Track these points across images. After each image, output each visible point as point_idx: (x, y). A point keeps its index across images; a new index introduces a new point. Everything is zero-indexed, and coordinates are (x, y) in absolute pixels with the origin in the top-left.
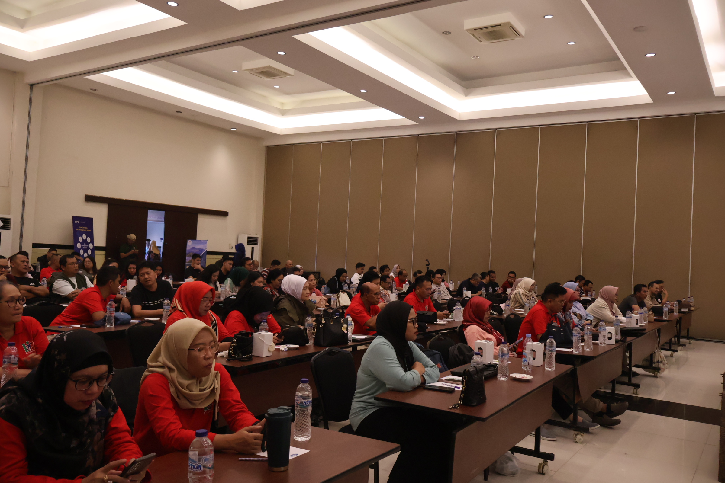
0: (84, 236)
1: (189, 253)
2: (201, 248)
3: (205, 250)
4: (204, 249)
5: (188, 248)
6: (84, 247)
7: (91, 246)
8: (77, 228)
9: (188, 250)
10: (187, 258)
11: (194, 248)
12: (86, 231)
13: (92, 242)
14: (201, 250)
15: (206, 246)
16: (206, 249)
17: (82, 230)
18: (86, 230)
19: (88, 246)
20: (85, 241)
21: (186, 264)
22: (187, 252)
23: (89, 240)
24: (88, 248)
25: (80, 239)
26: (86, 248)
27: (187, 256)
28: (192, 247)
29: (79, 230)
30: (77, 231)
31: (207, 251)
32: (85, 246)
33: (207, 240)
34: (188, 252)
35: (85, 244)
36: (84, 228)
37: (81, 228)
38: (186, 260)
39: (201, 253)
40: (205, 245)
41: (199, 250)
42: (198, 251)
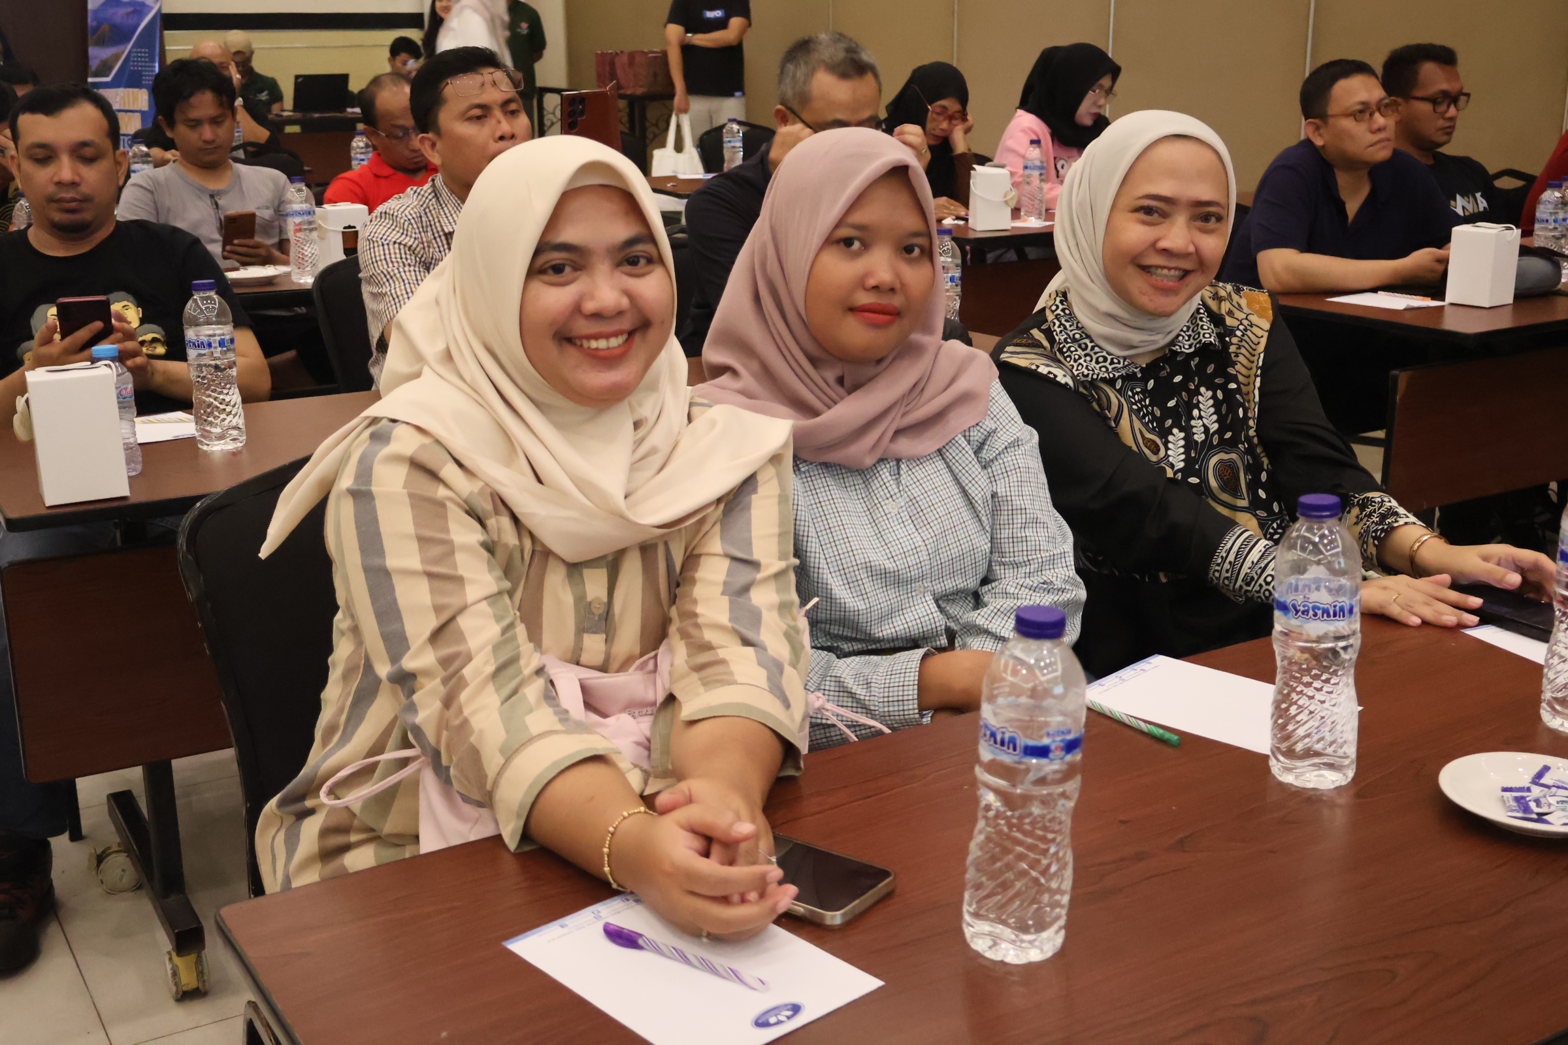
1: (99, 25)
3: (152, 8)
4: (149, 1)
5: (93, 4)
9: (95, 12)
10: (93, 51)
11: (112, 3)
14: (138, 8)
21: (90, 80)
22: (90, 21)
27: (90, 39)
31: (161, 11)
34: (95, 24)
38: (90, 62)
39: (138, 25)
41: (130, 9)
42: (128, 14)
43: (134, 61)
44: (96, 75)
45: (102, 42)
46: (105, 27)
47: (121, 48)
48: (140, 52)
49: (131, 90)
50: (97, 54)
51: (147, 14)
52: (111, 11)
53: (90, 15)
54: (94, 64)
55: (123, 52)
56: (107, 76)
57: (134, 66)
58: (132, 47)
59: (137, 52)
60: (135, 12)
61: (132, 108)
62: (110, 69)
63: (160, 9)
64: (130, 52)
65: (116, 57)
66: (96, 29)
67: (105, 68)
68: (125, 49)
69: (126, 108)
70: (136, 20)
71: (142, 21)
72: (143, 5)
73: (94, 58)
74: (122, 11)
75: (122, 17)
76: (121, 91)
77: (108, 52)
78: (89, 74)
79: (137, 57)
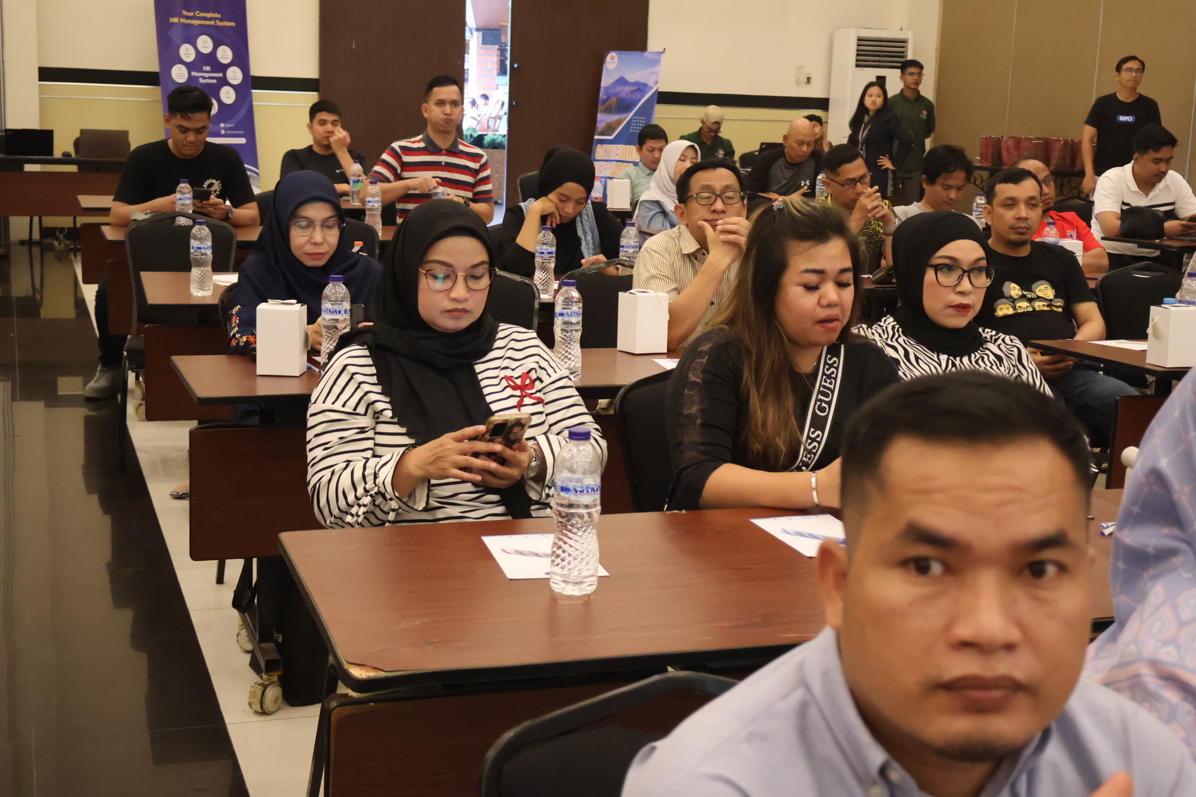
0: (205, 44)
1: (608, 98)
2: (642, 81)
4: (650, 83)
5: (606, 81)
6: (204, 78)
7: (235, 75)
8: (173, 16)
9: (606, 88)
10: (600, 116)
11: (622, 81)
12: (216, 27)
13: (241, 59)
14: (641, 88)
15: (657, 73)
16: (657, 82)
17: (197, 22)
18: (212, 23)
19: (220, 75)
20: (210, 59)
21: (596, 137)
22: (602, 95)
23: (225, 54)
24: (224, 82)
25: (187, 53)
26: (214, 81)
27: (600, 108)
28: (617, 77)
29: (183, 20)
30: (176, 24)
31: (659, 90)
32: (207, 75)
33: (662, 50)
34: (605, 97)
35: (208, 68)
36: (202, 15)
37: (191, 14)
38: (598, 125)
39: (640, 100)
40: (656, 69)
41: (634, 88)
42: (632, 92)
43: (633, 126)
44: (602, 134)
45: (608, 111)
46: (614, 100)
47: (625, 115)
48: (640, 120)
49: (628, 146)
50: (603, 119)
51: (648, 92)
52: (618, 89)
53: (602, 90)
54: (600, 126)
55: (625, 118)
56: (611, 135)
57: (633, 129)
58: (634, 115)
59: (637, 119)
60: (639, 90)
61: (627, 160)
62: (613, 130)
63: (658, 89)
64: (631, 119)
65: (619, 122)
66: (605, 101)
67: (609, 129)
68: (628, 116)
69: (624, 159)
70: (639, 96)
71: (643, 97)
72: (645, 85)
73: (601, 122)
74: (628, 89)
75: (627, 94)
76: (621, 147)
77: (613, 118)
78: (596, 133)
79: (637, 123)
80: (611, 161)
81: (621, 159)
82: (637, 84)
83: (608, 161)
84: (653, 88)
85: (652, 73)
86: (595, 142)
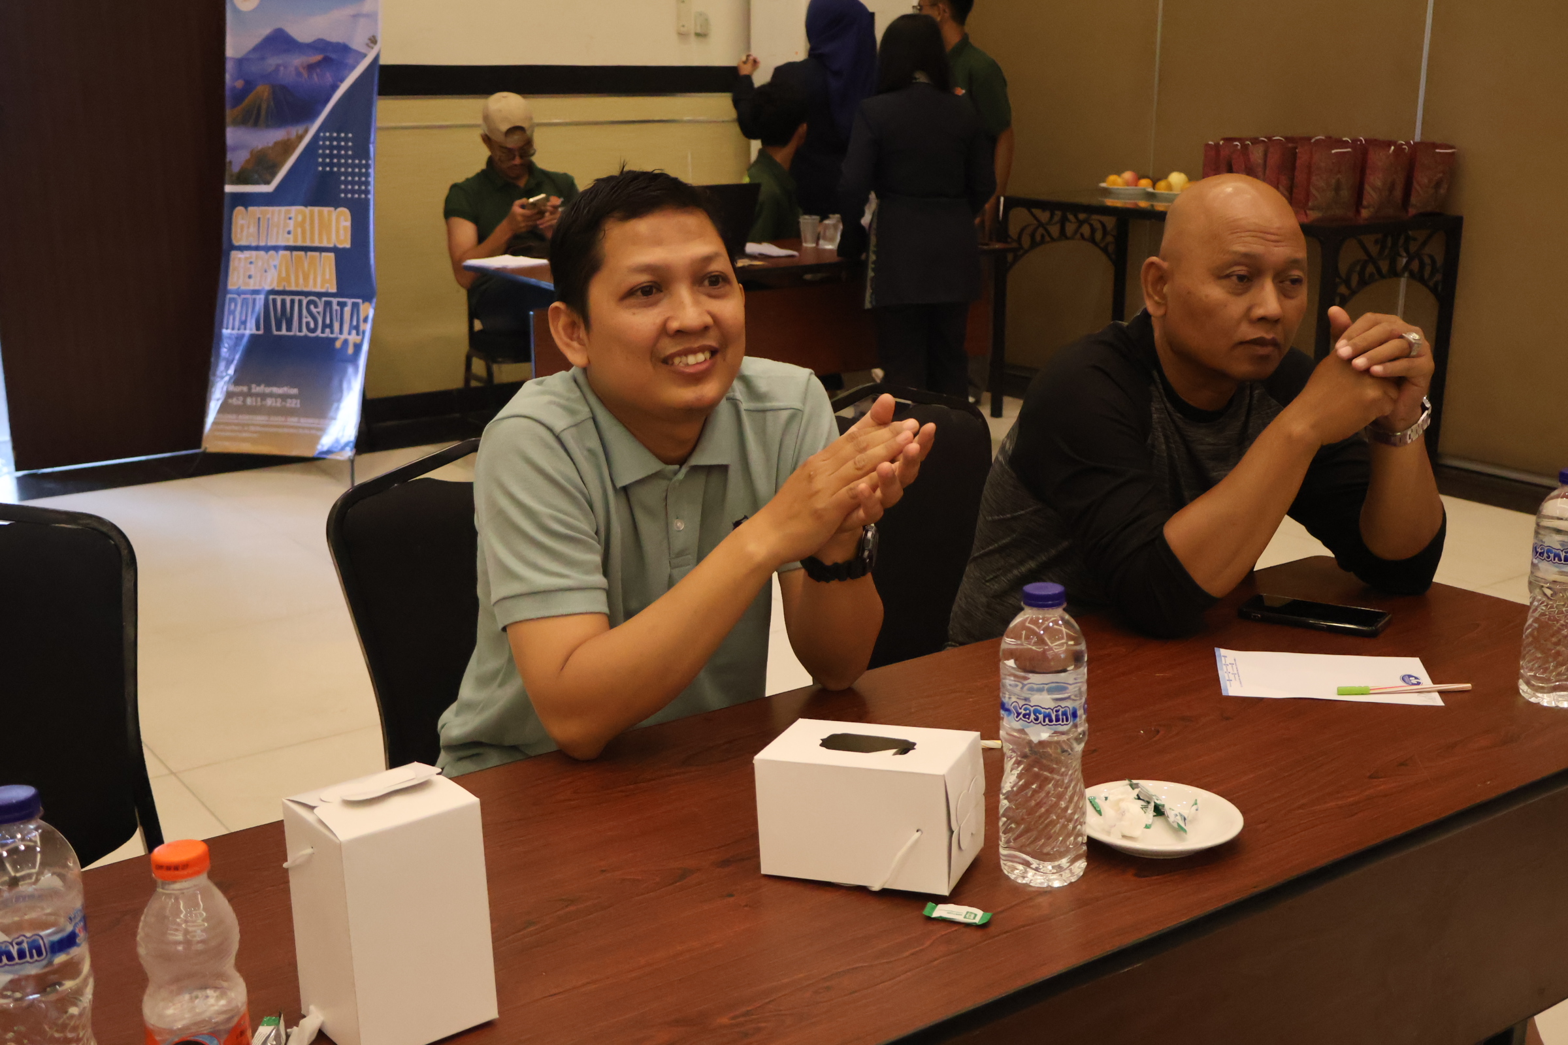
1: (249, 86)
2: (334, 37)
4: (357, 42)
5: (236, 45)
9: (240, 62)
10: (233, 135)
11: (279, 41)
15: (372, 17)
16: (373, 41)
21: (229, 189)
22: (230, 78)
27: (229, 113)
28: (266, 31)
31: (383, 61)
34: (239, 84)
38: (228, 157)
39: (335, 88)
40: (370, 7)
41: (318, 57)
42: (311, 67)
43: (324, 156)
44: (242, 179)
45: (252, 119)
46: (263, 90)
47: (300, 129)
48: (341, 139)
49: (316, 209)
51: (353, 68)
52: (272, 62)
53: (229, 66)
54: (237, 159)
55: (301, 137)
56: (268, 182)
57: (324, 165)
58: (322, 128)
59: (331, 139)
60: (327, 61)
61: (316, 244)
62: (273, 169)
63: (376, 58)
64: (316, 137)
65: (286, 148)
66: (240, 96)
67: (262, 166)
68: (306, 131)
69: (308, 244)
70: (329, 78)
71: (342, 80)
72: (344, 49)
73: (235, 148)
74: (297, 61)
75: (299, 74)
76: (297, 212)
77: (269, 138)
78: (227, 177)
79: (331, 148)
80: (276, 248)
81: (299, 243)
82: (320, 45)
83: (267, 249)
84: (364, 56)
85: (356, 16)
86: (227, 201)
